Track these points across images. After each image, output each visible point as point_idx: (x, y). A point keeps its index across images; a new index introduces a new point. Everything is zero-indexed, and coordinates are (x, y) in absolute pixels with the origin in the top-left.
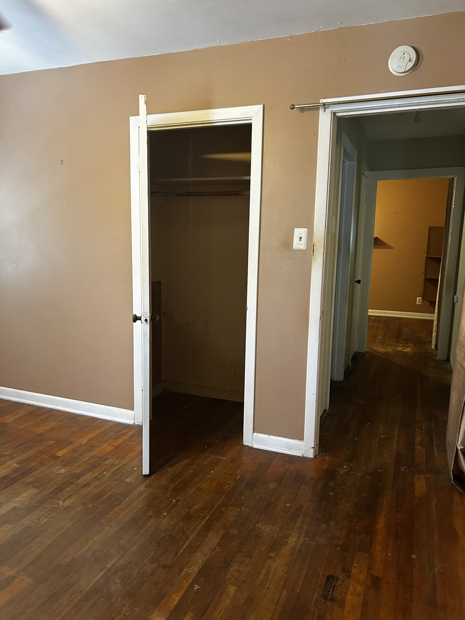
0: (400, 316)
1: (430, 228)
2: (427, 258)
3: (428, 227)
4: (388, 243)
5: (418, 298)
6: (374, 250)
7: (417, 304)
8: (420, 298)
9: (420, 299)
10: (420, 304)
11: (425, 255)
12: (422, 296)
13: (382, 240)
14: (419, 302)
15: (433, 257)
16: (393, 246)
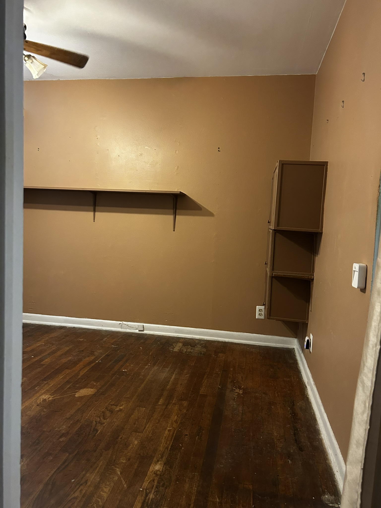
0: (227, 340)
1: (283, 165)
2: (276, 231)
3: (278, 164)
4: (205, 206)
5: (257, 306)
7: (257, 318)
8: (262, 307)
9: (261, 310)
10: (262, 317)
11: (272, 227)
12: (267, 305)
13: (194, 199)
14: (259, 314)
15: (290, 230)
16: (213, 212)
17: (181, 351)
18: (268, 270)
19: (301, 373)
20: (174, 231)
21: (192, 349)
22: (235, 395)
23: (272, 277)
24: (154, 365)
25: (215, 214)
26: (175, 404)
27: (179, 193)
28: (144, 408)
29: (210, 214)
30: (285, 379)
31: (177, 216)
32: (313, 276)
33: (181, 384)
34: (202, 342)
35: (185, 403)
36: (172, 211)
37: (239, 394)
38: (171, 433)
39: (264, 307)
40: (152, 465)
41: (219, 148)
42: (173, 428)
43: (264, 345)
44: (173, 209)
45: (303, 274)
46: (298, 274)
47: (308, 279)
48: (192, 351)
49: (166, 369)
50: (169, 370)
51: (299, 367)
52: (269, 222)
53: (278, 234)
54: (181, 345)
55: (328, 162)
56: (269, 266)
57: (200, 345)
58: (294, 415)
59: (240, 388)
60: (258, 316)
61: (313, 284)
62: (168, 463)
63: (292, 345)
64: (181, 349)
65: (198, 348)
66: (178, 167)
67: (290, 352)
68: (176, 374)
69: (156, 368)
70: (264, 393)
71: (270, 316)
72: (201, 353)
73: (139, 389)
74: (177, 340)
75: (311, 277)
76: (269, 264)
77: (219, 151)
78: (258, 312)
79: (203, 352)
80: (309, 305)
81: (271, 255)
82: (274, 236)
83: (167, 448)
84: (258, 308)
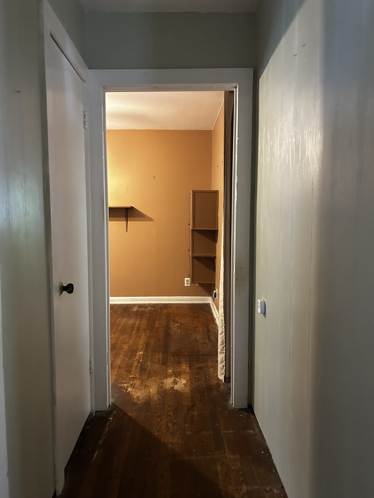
0: (167, 302)
1: (194, 193)
2: (193, 231)
3: (191, 192)
4: (148, 215)
5: (185, 278)
6: (110, 223)
7: (185, 286)
8: (189, 279)
9: (188, 280)
10: (189, 285)
11: (191, 228)
12: (191, 276)
13: (140, 210)
14: (187, 283)
15: (200, 229)
16: (153, 218)
17: (138, 311)
18: (190, 253)
19: (213, 314)
20: (127, 232)
21: (145, 309)
22: (176, 326)
23: (193, 258)
24: (123, 318)
25: (154, 219)
26: (142, 332)
27: (130, 207)
28: (125, 336)
29: (151, 220)
30: (204, 317)
31: (128, 222)
32: (216, 255)
33: (143, 325)
34: (151, 305)
35: (148, 332)
36: (124, 218)
37: (177, 325)
38: (144, 342)
39: (189, 278)
40: (138, 352)
41: (154, 176)
42: (144, 340)
43: (191, 303)
44: (126, 217)
45: (210, 254)
46: (208, 254)
47: (213, 257)
48: (145, 310)
49: (131, 319)
50: (134, 320)
51: (212, 311)
52: (189, 224)
53: (194, 232)
54: (137, 307)
55: (218, 191)
56: (191, 251)
57: (150, 306)
58: (208, 330)
59: (178, 323)
60: (186, 285)
61: (216, 260)
62: (146, 351)
63: (209, 301)
64: (138, 309)
65: (149, 308)
66: (127, 189)
67: (207, 306)
68: (138, 321)
69: (125, 319)
70: (192, 324)
71: (193, 281)
72: (151, 310)
73: (119, 329)
74: (134, 305)
75: (215, 256)
76: (191, 250)
77: (154, 178)
78: (186, 282)
79: (152, 310)
80: (215, 272)
81: (192, 245)
82: (192, 233)
83: (144, 347)
84: (186, 279)
